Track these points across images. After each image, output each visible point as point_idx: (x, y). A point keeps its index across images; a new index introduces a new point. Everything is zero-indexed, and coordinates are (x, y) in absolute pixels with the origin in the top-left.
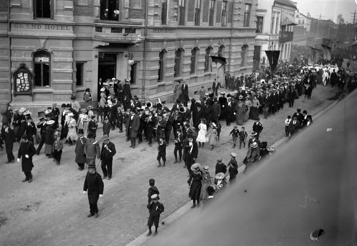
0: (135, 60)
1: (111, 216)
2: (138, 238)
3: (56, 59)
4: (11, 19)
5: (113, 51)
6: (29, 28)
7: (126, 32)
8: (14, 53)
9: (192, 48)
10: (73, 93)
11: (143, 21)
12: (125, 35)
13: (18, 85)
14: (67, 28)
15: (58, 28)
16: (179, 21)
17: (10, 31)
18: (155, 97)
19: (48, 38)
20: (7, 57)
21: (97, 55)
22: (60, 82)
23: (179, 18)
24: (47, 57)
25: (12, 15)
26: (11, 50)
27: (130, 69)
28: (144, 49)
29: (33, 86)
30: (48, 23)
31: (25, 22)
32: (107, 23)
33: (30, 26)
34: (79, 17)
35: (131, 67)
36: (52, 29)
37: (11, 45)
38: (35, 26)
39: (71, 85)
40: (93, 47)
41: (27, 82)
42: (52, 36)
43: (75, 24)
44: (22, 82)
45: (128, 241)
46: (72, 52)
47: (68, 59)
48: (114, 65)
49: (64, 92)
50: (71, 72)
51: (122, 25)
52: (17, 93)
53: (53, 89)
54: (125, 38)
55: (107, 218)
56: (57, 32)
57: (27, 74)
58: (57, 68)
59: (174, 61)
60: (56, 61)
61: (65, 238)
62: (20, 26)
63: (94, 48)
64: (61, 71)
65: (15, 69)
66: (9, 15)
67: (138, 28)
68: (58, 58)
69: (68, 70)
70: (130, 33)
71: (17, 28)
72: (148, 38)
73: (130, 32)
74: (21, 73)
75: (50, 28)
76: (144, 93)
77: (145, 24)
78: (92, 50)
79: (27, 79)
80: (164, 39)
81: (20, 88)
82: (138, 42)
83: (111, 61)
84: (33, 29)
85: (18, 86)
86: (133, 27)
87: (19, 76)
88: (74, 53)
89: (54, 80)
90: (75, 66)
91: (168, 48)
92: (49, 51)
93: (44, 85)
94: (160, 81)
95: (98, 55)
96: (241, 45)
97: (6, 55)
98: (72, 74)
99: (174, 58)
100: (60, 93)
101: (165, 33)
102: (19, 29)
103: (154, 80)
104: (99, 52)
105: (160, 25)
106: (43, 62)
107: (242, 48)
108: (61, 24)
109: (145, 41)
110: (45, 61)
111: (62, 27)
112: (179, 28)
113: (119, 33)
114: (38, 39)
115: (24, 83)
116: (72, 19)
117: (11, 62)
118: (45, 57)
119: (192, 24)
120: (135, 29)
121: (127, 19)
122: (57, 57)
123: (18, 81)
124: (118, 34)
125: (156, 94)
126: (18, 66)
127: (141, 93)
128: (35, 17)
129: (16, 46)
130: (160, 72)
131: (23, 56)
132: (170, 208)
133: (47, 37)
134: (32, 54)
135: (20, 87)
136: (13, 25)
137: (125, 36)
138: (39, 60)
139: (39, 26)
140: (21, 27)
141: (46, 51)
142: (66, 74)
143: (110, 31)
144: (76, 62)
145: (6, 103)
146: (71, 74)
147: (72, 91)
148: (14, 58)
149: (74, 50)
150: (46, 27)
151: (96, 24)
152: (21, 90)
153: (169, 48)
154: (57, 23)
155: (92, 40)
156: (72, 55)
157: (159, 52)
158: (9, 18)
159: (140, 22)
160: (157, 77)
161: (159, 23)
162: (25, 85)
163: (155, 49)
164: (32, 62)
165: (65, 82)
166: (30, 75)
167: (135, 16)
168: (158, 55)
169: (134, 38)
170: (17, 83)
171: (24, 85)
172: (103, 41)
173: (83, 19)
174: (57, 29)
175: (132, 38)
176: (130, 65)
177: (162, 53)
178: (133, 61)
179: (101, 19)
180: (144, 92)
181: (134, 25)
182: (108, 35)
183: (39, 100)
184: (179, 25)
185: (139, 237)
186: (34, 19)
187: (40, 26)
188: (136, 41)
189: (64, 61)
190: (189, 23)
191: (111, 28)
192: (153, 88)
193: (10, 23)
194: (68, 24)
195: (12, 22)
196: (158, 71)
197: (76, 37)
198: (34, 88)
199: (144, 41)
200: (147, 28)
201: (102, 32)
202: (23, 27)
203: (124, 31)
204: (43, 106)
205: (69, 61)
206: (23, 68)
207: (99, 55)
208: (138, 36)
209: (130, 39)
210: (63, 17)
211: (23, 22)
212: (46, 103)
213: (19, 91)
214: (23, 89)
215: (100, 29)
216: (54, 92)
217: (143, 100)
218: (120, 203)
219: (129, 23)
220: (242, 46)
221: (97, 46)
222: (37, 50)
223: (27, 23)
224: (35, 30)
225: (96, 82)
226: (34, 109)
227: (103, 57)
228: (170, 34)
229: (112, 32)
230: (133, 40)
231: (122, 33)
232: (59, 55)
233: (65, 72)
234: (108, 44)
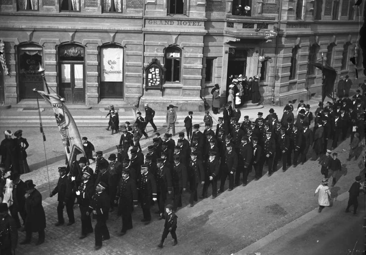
0: (266, 56)
1: (233, 215)
2: (260, 240)
3: (187, 55)
4: (146, 16)
5: (243, 47)
6: (162, 24)
7: (257, 28)
8: (147, 48)
9: (328, 44)
10: (202, 88)
11: (276, 16)
12: (256, 30)
13: (149, 79)
14: (198, 24)
15: (190, 24)
16: (315, 15)
17: (145, 27)
18: (285, 95)
19: (180, 34)
20: (141, 53)
21: (227, 51)
22: (189, 77)
23: (315, 12)
24: (178, 52)
25: (147, 11)
26: (144, 46)
27: (261, 65)
28: (276, 45)
29: (164, 81)
30: (181, 19)
31: (159, 19)
32: (239, 19)
33: (164, 22)
34: (211, 12)
35: (262, 63)
36: (185, 25)
37: (144, 40)
38: (168, 22)
39: (200, 80)
40: (223, 43)
41: (158, 77)
42: (183, 32)
43: (206, 19)
44: (153, 77)
45: (249, 242)
46: (202, 48)
47: (198, 55)
48: (245, 61)
49: (192, 87)
50: (200, 68)
51: (254, 20)
52: (148, 88)
53: (182, 84)
54: (257, 33)
55: (229, 217)
56: (188, 27)
57: (158, 69)
58: (187, 64)
59: (307, 57)
60: (187, 56)
61: (186, 233)
62: (154, 23)
63: (225, 44)
64: (191, 66)
65: (147, 64)
66: (144, 12)
67: (270, 23)
68: (189, 54)
69: (198, 66)
70: (263, 28)
71: (151, 24)
72: (281, 34)
73: (262, 27)
74: (153, 68)
75: (182, 24)
76: (274, 91)
77: (278, 19)
78: (223, 46)
79: (158, 73)
80: (297, 35)
81: (152, 83)
82: (270, 37)
83: (241, 58)
84: (166, 25)
85: (150, 81)
86: (265, 22)
87: (151, 71)
88: (205, 49)
89: (183, 75)
90: (205, 62)
91: (302, 44)
92: (181, 46)
93: (174, 80)
94: (292, 78)
95: (228, 51)
97: (140, 50)
98: (202, 69)
99: (308, 54)
100: (190, 89)
101: (299, 28)
102: (154, 25)
103: (285, 78)
104: (229, 48)
105: (295, 20)
106: (174, 57)
108: (193, 20)
109: (278, 37)
110: (176, 57)
111: (194, 22)
112: (314, 23)
113: (251, 29)
114: (171, 34)
115: (155, 78)
116: (204, 15)
117: (144, 57)
118: (176, 53)
119: (329, 18)
120: (267, 24)
121: (259, 14)
122: (188, 53)
123: (150, 76)
124: (249, 30)
125: (286, 92)
126: (150, 61)
127: (271, 91)
128: (168, 14)
129: (149, 42)
130: (292, 69)
131: (156, 52)
132: (295, 212)
133: (179, 33)
134: (164, 49)
135: (151, 81)
136: (147, 21)
137: (257, 31)
138: (171, 55)
139: (172, 22)
140: (155, 23)
141: (178, 46)
142: (193, 69)
143: (242, 26)
144: (206, 58)
145: (137, 97)
146: (201, 69)
147: (200, 87)
148: (147, 54)
149: (204, 46)
150: (178, 23)
151: (227, 19)
152: (152, 84)
153: (303, 44)
154: (189, 19)
155: (223, 36)
156: (202, 50)
157: (292, 49)
158: (144, 14)
159: (273, 17)
160: (289, 74)
161: (293, 18)
162: (156, 80)
163: (288, 45)
164: (164, 57)
165: (194, 77)
166: (161, 70)
167: (268, 11)
168: (291, 51)
169: (266, 33)
170: (149, 78)
171: (156, 79)
172: (234, 37)
173: (215, 15)
174: (189, 25)
175: (264, 34)
176: (261, 62)
177: (295, 50)
178: (264, 58)
179: (233, 14)
180: (274, 89)
181: (267, 21)
182: (240, 31)
183: (169, 95)
184: (315, 19)
185: (261, 239)
186: (167, 15)
187: (173, 22)
188: (268, 37)
189: (194, 57)
190: (326, 17)
191: (242, 24)
192: (283, 86)
193: (145, 19)
194: (200, 20)
195: (146, 18)
196: (289, 68)
197: (207, 32)
198: (165, 83)
199: (277, 37)
200: (280, 23)
201: (233, 27)
202: (156, 23)
203: (255, 26)
204: (172, 101)
205: (199, 57)
206: (155, 63)
207: (229, 51)
208: (271, 31)
209: (262, 35)
210: (195, 13)
211: (157, 18)
212: (175, 98)
213: (150, 85)
214: (154, 83)
215: (232, 25)
216: (183, 87)
217: (273, 97)
218: (243, 203)
219: (262, 18)
221: (228, 42)
222: (169, 45)
223: (161, 20)
224: (168, 26)
225: (225, 78)
226: (164, 103)
227: (233, 53)
228: (305, 29)
229: (243, 28)
230: (265, 35)
231: (253, 28)
232: (190, 51)
233: (194, 67)
234: (239, 40)
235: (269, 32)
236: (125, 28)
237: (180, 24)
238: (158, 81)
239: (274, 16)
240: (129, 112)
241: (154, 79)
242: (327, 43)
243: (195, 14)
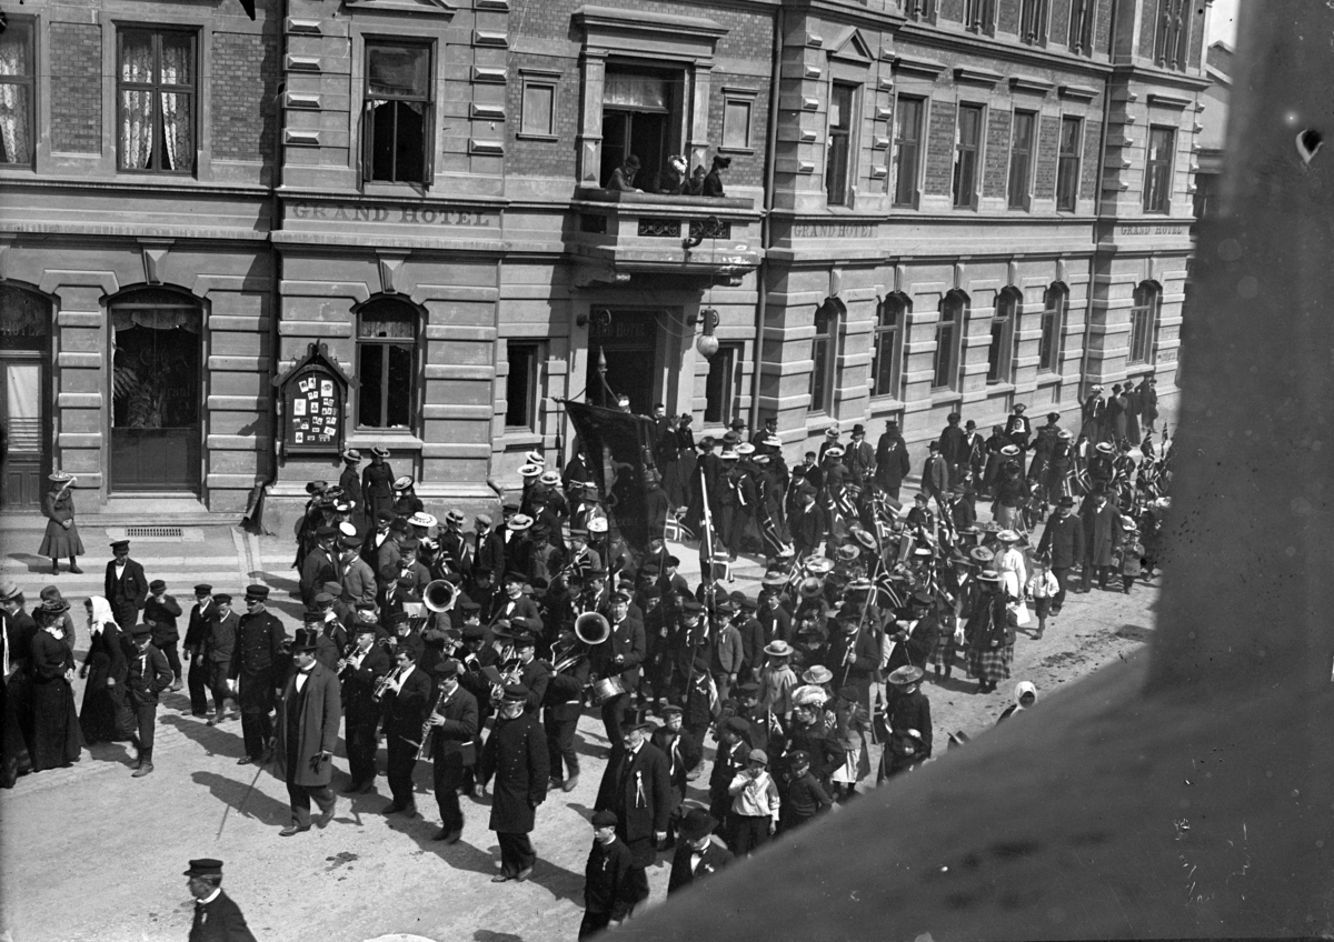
0: (724, 336)
3: (437, 330)
4: (284, 188)
5: (642, 303)
6: (345, 218)
7: (691, 233)
8: (289, 306)
9: (940, 293)
10: (493, 451)
11: (757, 193)
12: (688, 244)
13: (298, 420)
14: (479, 219)
15: (446, 219)
16: (892, 190)
17: (279, 227)
19: (415, 255)
20: (265, 321)
21: (584, 318)
22: (448, 411)
23: (893, 181)
24: (404, 321)
25: (288, 170)
26: (277, 296)
27: (706, 368)
28: (760, 297)
29: (352, 424)
30: (414, 202)
31: (333, 198)
32: (625, 202)
33: (350, 211)
34: (523, 177)
35: (709, 361)
36: (428, 222)
37: (277, 276)
38: (366, 211)
39: (488, 423)
40: (570, 288)
41: (330, 409)
42: (423, 246)
43: (508, 203)
44: (312, 411)
46: (494, 306)
47: (478, 330)
48: (647, 353)
49: (458, 448)
50: (487, 376)
51: (680, 208)
52: (291, 452)
53: (421, 437)
54: (689, 254)
56: (442, 230)
57: (330, 383)
58: (439, 362)
59: (870, 340)
60: (436, 335)
62: (315, 212)
63: (574, 292)
64: (452, 371)
65: (289, 364)
66: (276, 174)
67: (739, 218)
68: (445, 327)
69: (478, 371)
70: (709, 237)
71: (302, 218)
72: (776, 257)
73: (708, 234)
74: (310, 379)
75: (419, 218)
77: (765, 206)
78: (568, 300)
79: (329, 398)
80: (834, 261)
81: (306, 433)
82: (737, 270)
83: (635, 341)
84: (360, 220)
85: (299, 425)
86: (718, 217)
87: (304, 390)
88: (505, 311)
89: (424, 404)
90: (503, 354)
91: (849, 293)
92: (416, 299)
93: (391, 422)
95: (588, 318)
96: (1134, 283)
98: (493, 383)
99: (872, 329)
100: (447, 454)
101: (839, 236)
102: (311, 221)
103: (798, 411)
104: (593, 306)
105: (822, 209)
106: (391, 340)
107: (1137, 293)
108: (457, 204)
109: (766, 266)
110: (398, 339)
111: (461, 213)
112: (891, 221)
113: (669, 238)
114: (376, 255)
115: (319, 415)
116: (501, 187)
117: (279, 337)
118: (397, 322)
119: (942, 203)
120: (728, 224)
122: (440, 323)
123: (300, 408)
124: (664, 242)
126: (301, 352)
128: (366, 180)
129: (295, 282)
131: (321, 318)
133: (408, 252)
134: (352, 310)
135: (306, 426)
136: (288, 206)
137: (688, 247)
138: (378, 332)
139: (381, 212)
140: (318, 214)
141: (404, 299)
142: (469, 383)
143: (636, 229)
144: (508, 340)
145: (253, 485)
146: (489, 383)
147: (488, 446)
148: (288, 326)
149: (500, 298)
150: (405, 216)
151: (582, 203)
152: (309, 438)
153: (854, 294)
154: (444, 200)
155: (570, 263)
156: (492, 314)
157: (815, 308)
158: (276, 181)
159: (747, 196)
160: (807, 398)
161: (817, 202)
162: (324, 421)
163: (801, 296)
164: (350, 339)
165: (464, 411)
166: (341, 386)
167: (729, 177)
168: (812, 316)
169: (722, 255)
170: (296, 413)
171: (321, 419)
172: (609, 267)
173: (537, 187)
174: (443, 223)
175: (716, 256)
176: (706, 354)
177: (826, 312)
178: (716, 341)
179: (604, 186)
181: (724, 210)
182: (629, 244)
184: (893, 206)
186: (360, 183)
187: (385, 212)
188: (728, 268)
189: (463, 337)
190: (931, 200)
191: (637, 221)
193: (281, 201)
194: (484, 205)
195: (285, 196)
196: (808, 377)
197: (510, 250)
198: (354, 434)
199: (760, 267)
200: (772, 219)
201: (605, 233)
202: (323, 214)
203: (685, 229)
205: (482, 337)
206: (317, 361)
207: (591, 318)
208: (738, 248)
209: (708, 259)
210: (467, 179)
211: (327, 198)
213: (301, 441)
214: (316, 434)
215: (600, 224)
216: (426, 448)
220: (1137, 286)
221: (586, 284)
222: (372, 295)
223: (340, 201)
224: (365, 226)
227: (605, 325)
228: (859, 239)
229: (640, 234)
230: (719, 262)
231: (679, 236)
232: (449, 315)
233: (465, 376)
234: (628, 276)
235: (732, 251)
236: (206, 232)
237: (410, 218)
238: (331, 426)
239: (751, 193)
240: (222, 542)
241: (315, 418)
242: (936, 290)
243: (467, 183)
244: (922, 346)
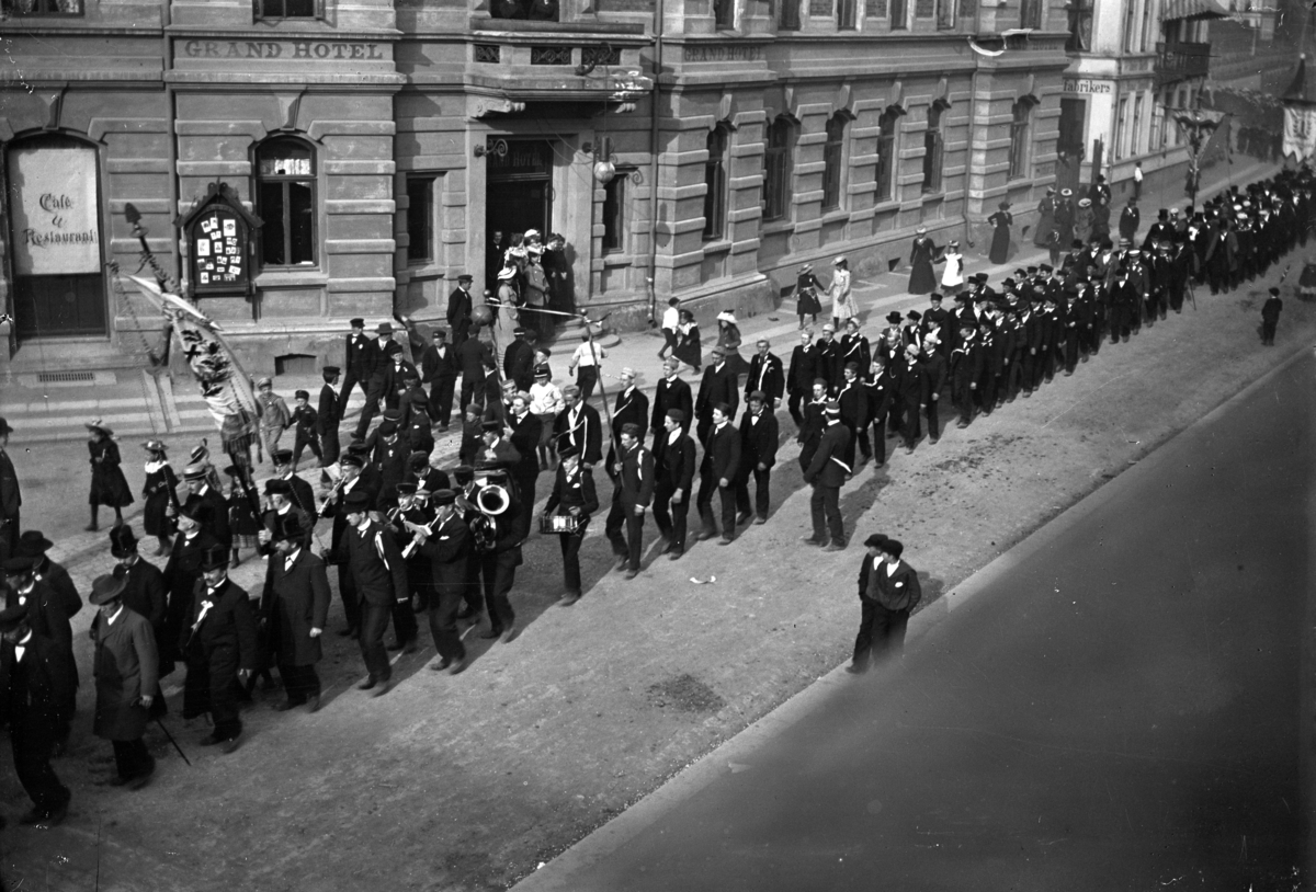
0: (620, 162)
1: (538, 727)
2: (636, 805)
3: (337, 165)
4: (174, 26)
5: (538, 132)
6: (238, 55)
7: (584, 61)
8: (187, 146)
9: (826, 114)
10: (397, 285)
11: (646, 19)
12: (581, 71)
13: (203, 260)
14: (372, 53)
15: (340, 53)
16: (778, 13)
17: (172, 67)
18: (692, 296)
19: (306, 90)
20: (163, 162)
21: (481, 148)
22: (350, 246)
24: (302, 158)
25: (177, 9)
26: (175, 136)
27: (602, 193)
28: (653, 121)
29: (256, 262)
30: (305, 36)
31: (224, 35)
32: (516, 30)
33: (242, 47)
34: (414, 9)
35: (605, 188)
36: (321, 57)
37: (174, 117)
38: (258, 47)
39: (391, 256)
40: (467, 118)
41: (234, 248)
42: (318, 82)
43: (400, 35)
44: (216, 251)
45: (601, 816)
46: (391, 139)
47: (377, 165)
48: (544, 182)
49: (363, 283)
50: (388, 210)
51: (571, 35)
52: (198, 290)
53: (325, 272)
54: (583, 81)
55: (524, 733)
56: (337, 65)
57: (233, 222)
58: (339, 198)
59: (760, 161)
60: (336, 171)
61: (375, 804)
62: (208, 50)
63: (470, 123)
64: (353, 206)
65: (190, 204)
66: (165, 12)
67: (628, 43)
68: (342, 162)
69: (379, 205)
70: (602, 64)
71: (194, 56)
72: (668, 82)
73: (600, 60)
74: (212, 219)
75: (312, 53)
76: (653, 284)
77: (654, 31)
78: (464, 131)
79: (232, 237)
80: (723, 84)
81: (211, 273)
82: (630, 95)
83: (532, 169)
84: (252, 57)
85: (203, 265)
86: (610, 43)
87: (206, 230)
88: (402, 143)
89: (326, 241)
90: (403, 188)
91: (739, 116)
92: (311, 135)
93: (295, 259)
94: (713, 236)
95: (485, 148)
96: (1012, 99)
97: (158, 154)
98: (394, 216)
99: (762, 151)
100: (353, 288)
101: (728, 59)
102: (204, 59)
103: (688, 235)
104: (489, 137)
105: (710, 32)
106: (290, 176)
107: (1015, 109)
108: (349, 37)
109: (657, 92)
110: (297, 173)
111: (353, 47)
112: (777, 42)
113: (562, 66)
114: (271, 92)
115: (223, 254)
116: (391, 18)
117: (177, 177)
118: (295, 159)
119: (826, 25)
120: (617, 49)
121: (588, 11)
122: (339, 158)
123: (203, 247)
124: (560, 70)
125: (694, 284)
126: (202, 191)
127: (643, 284)
128: (259, 16)
129: (191, 122)
130: (712, 204)
131: (219, 157)
132: (750, 698)
133: (303, 88)
134: (250, 148)
135: (210, 267)
136: (179, 44)
137: (582, 74)
138: (277, 169)
139: (274, 47)
140: (211, 53)
141: (301, 135)
142: (371, 217)
143: (529, 58)
144: (407, 174)
145: (161, 326)
146: (391, 217)
147: (393, 279)
148: (187, 166)
149: (398, 132)
150: (298, 50)
151: (476, 32)
152: (214, 278)
153: (744, 116)
154: (337, 34)
155: (463, 93)
156: (391, 147)
157: (707, 133)
158: (166, 22)
159: (637, 22)
160: (701, 221)
161: (705, 26)
162: (229, 261)
163: (692, 121)
164: (250, 177)
165: (368, 246)
166: (243, 224)
167: (619, 2)
168: (704, 140)
169: (616, 81)
170: (200, 253)
171: (225, 259)
172: (504, 97)
173: (429, 17)
174: (336, 57)
175: (609, 83)
176: (602, 181)
177: (718, 136)
178: (612, 167)
179: (495, 14)
180: (653, 277)
181: (614, 36)
182: (522, 73)
183: (278, 312)
184: (780, 28)
185: (640, 802)
186: (255, 21)
187: (277, 46)
188: (621, 94)
189: (362, 172)
190: (816, 21)
191: (530, 49)
192: (684, 263)
193: (172, 39)
194: (376, 38)
195: (177, 34)
196: (702, 200)
197: (405, 82)
198: (260, 272)
199: (652, 92)
200: (661, 43)
201: (498, 62)
202: (216, 53)
203: (576, 56)
204: (293, 336)
205: (381, 170)
206: (218, 200)
207: (488, 148)
208: (630, 72)
209: (601, 86)
210: (358, 12)
211: (218, 35)
212: (300, 326)
213: (207, 281)
214: (222, 274)
215: (493, 53)
216: (330, 284)
217: (651, 307)
218: (571, 681)
219: (596, 27)
220: (1016, 102)
221: (481, 115)
222: (269, 133)
223: (232, 38)
224: (259, 63)
225: (479, 245)
226: (261, 345)
227: (502, 155)
228: (747, 62)
229: (533, 63)
230: (612, 88)
231: (570, 63)
232: (348, 149)
233: (367, 210)
234: (522, 105)
235: (625, 77)
236: (98, 74)
237: (303, 53)
238: (235, 265)
239: (641, 18)
240: (134, 385)
241: (219, 257)
242: (824, 111)
243: (359, 16)
244: (812, 167)
